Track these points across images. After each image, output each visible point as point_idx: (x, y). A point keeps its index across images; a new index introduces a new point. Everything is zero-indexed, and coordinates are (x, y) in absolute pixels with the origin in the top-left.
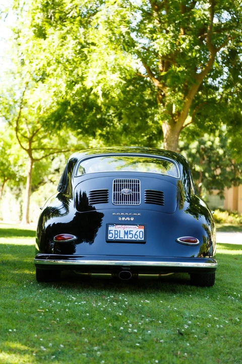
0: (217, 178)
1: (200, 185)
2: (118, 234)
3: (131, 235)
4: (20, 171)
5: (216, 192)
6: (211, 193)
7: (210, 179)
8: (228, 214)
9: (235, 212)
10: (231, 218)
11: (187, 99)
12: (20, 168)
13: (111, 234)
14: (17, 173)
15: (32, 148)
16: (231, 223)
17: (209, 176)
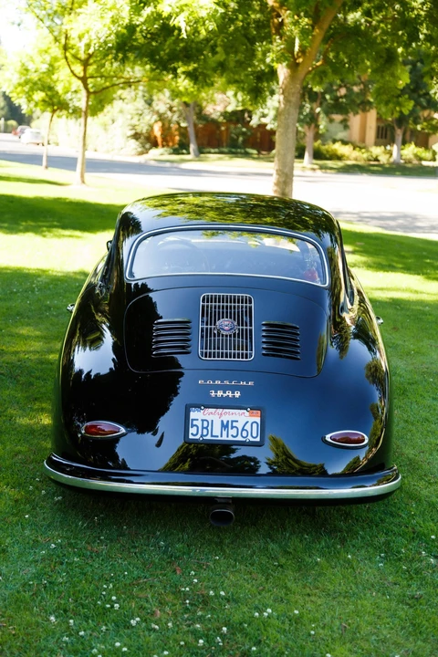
0: (341, 100)
1: (318, 110)
2: (209, 428)
3: (235, 429)
4: (74, 100)
5: (338, 117)
6: (331, 121)
7: (332, 102)
8: (352, 148)
9: (362, 145)
10: (356, 153)
11: (317, 30)
12: (74, 95)
13: (195, 428)
14: (70, 102)
15: (88, 75)
16: (356, 160)
17: (331, 99)
